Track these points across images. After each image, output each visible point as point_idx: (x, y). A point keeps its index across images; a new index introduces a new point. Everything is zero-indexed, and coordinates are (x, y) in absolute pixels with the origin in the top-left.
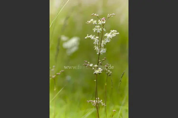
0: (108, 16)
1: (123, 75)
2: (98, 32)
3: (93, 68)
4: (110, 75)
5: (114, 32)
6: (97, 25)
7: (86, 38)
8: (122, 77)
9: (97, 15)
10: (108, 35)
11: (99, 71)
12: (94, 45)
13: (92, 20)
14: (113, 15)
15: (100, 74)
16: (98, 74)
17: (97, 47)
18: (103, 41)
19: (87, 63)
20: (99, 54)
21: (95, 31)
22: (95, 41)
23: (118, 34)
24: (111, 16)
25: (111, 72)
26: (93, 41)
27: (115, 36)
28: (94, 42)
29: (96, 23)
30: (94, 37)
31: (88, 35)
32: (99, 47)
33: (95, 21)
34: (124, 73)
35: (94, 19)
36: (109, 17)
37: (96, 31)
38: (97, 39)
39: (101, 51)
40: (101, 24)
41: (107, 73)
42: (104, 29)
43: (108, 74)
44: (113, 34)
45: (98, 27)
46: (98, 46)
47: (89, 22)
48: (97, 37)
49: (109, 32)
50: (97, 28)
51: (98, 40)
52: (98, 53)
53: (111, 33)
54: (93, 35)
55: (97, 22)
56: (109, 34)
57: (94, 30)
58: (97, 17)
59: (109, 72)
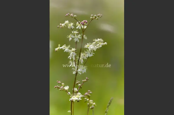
0: (91, 17)
1: (110, 104)
2: (75, 41)
3: (69, 93)
4: (92, 108)
5: (100, 41)
6: (75, 29)
7: (57, 49)
8: (108, 106)
9: (75, 16)
10: (91, 47)
11: (78, 98)
12: (69, 60)
13: (67, 22)
14: (98, 16)
15: (78, 101)
16: (77, 102)
17: (74, 63)
18: (83, 55)
19: (61, 84)
20: (77, 73)
21: (70, 39)
22: (71, 55)
23: (105, 45)
24: (96, 17)
25: (94, 103)
26: (67, 54)
27: (101, 47)
28: (69, 55)
29: (73, 27)
30: (69, 49)
31: (59, 45)
32: (77, 63)
33: (72, 24)
34: (111, 101)
35: (70, 21)
36: (92, 19)
37: (73, 39)
38: (73, 51)
39: (79, 70)
40: (80, 28)
41: (88, 104)
42: (84, 36)
43: (89, 106)
44: (98, 45)
45: (76, 32)
46: (75, 61)
47: (63, 25)
48: (73, 49)
49: (92, 42)
50: (74, 34)
51: (74, 53)
52: (74, 73)
53: (94, 43)
54: (67, 45)
55: (75, 26)
56: (91, 45)
57: (70, 37)
58: (75, 18)
59: (92, 103)
